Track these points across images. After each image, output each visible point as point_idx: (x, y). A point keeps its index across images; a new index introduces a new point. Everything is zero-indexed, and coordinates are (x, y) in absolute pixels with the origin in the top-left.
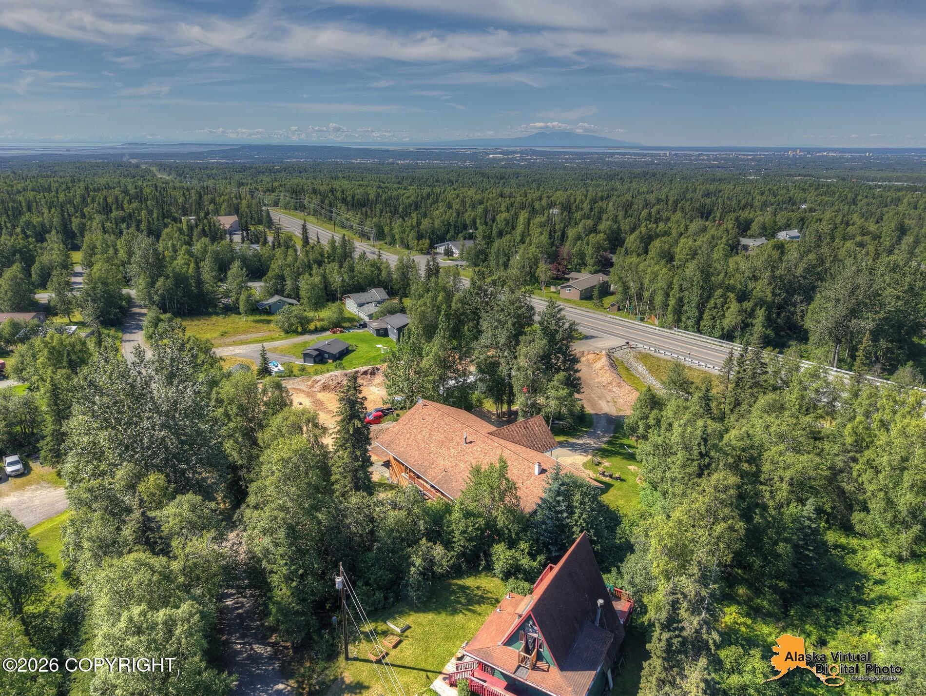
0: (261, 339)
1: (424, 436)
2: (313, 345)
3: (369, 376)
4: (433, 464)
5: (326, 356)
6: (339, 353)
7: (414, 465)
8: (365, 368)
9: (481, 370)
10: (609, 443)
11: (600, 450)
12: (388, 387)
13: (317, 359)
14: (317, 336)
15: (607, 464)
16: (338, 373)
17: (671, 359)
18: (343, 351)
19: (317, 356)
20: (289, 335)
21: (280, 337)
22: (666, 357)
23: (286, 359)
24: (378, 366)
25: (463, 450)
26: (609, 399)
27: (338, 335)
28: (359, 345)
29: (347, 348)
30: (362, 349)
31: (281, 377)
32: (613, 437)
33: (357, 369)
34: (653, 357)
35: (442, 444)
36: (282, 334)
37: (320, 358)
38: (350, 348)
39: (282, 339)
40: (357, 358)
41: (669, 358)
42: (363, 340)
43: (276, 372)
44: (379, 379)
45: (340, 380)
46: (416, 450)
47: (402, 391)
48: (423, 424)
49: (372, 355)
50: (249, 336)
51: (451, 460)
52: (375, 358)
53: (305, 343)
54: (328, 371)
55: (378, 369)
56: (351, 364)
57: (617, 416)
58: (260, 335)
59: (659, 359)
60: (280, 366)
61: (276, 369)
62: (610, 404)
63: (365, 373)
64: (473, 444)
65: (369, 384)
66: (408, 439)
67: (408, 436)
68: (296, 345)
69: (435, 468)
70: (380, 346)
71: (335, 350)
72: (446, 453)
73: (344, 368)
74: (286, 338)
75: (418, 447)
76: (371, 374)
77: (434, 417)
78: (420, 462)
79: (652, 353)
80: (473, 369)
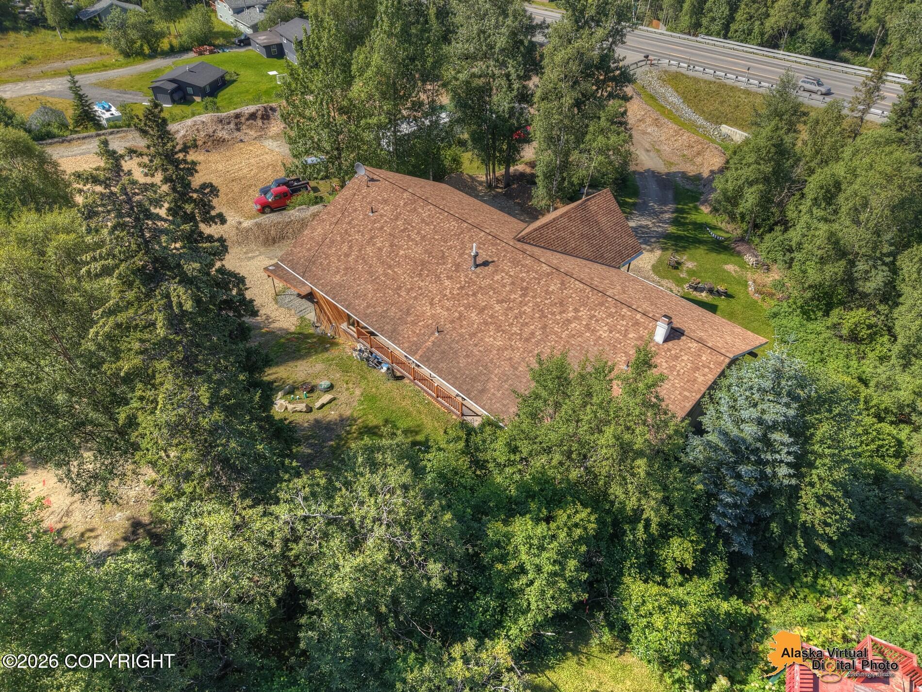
0: (87, 67)
1: (380, 249)
2: (168, 74)
3: (259, 122)
4: (408, 313)
5: (190, 90)
6: (210, 85)
7: (366, 316)
8: (252, 109)
9: (461, 103)
10: (676, 222)
11: (668, 236)
12: (292, 141)
13: (176, 97)
14: (174, 60)
15: (690, 265)
16: (206, 117)
17: (714, 79)
18: (216, 81)
19: (173, 92)
20: (131, 60)
21: (117, 63)
22: (706, 77)
23: (128, 98)
24: (274, 105)
25: (471, 282)
26: (647, 146)
27: (207, 58)
28: (242, 72)
29: (222, 77)
30: (247, 77)
31: (116, 127)
32: (676, 211)
33: (238, 111)
34: (688, 77)
35: (421, 267)
36: (121, 58)
37: (181, 94)
38: (227, 78)
39: (120, 66)
40: (241, 93)
41: (710, 78)
42: (247, 64)
43: (108, 120)
44: (276, 126)
45: (211, 130)
46: (367, 281)
47: (319, 148)
48: (375, 222)
49: (264, 87)
50: (68, 63)
51: (448, 304)
52: (267, 93)
53: (157, 71)
54: (193, 115)
55: (273, 110)
56: (231, 103)
57: (668, 174)
58: (87, 61)
59: (696, 80)
60: (113, 109)
61: (107, 115)
62: (651, 154)
63: (253, 116)
64: (490, 268)
65: (261, 136)
66: (347, 255)
67: (345, 248)
68: (142, 76)
69: (414, 323)
70: (274, 73)
71: (203, 80)
72: (434, 288)
73: (218, 110)
74: (127, 65)
75: (370, 273)
76: (262, 118)
77: (397, 207)
78: (379, 310)
79: (684, 71)
80: (445, 99)
